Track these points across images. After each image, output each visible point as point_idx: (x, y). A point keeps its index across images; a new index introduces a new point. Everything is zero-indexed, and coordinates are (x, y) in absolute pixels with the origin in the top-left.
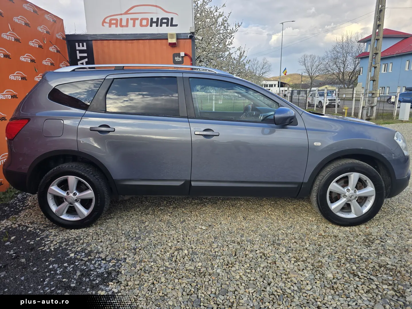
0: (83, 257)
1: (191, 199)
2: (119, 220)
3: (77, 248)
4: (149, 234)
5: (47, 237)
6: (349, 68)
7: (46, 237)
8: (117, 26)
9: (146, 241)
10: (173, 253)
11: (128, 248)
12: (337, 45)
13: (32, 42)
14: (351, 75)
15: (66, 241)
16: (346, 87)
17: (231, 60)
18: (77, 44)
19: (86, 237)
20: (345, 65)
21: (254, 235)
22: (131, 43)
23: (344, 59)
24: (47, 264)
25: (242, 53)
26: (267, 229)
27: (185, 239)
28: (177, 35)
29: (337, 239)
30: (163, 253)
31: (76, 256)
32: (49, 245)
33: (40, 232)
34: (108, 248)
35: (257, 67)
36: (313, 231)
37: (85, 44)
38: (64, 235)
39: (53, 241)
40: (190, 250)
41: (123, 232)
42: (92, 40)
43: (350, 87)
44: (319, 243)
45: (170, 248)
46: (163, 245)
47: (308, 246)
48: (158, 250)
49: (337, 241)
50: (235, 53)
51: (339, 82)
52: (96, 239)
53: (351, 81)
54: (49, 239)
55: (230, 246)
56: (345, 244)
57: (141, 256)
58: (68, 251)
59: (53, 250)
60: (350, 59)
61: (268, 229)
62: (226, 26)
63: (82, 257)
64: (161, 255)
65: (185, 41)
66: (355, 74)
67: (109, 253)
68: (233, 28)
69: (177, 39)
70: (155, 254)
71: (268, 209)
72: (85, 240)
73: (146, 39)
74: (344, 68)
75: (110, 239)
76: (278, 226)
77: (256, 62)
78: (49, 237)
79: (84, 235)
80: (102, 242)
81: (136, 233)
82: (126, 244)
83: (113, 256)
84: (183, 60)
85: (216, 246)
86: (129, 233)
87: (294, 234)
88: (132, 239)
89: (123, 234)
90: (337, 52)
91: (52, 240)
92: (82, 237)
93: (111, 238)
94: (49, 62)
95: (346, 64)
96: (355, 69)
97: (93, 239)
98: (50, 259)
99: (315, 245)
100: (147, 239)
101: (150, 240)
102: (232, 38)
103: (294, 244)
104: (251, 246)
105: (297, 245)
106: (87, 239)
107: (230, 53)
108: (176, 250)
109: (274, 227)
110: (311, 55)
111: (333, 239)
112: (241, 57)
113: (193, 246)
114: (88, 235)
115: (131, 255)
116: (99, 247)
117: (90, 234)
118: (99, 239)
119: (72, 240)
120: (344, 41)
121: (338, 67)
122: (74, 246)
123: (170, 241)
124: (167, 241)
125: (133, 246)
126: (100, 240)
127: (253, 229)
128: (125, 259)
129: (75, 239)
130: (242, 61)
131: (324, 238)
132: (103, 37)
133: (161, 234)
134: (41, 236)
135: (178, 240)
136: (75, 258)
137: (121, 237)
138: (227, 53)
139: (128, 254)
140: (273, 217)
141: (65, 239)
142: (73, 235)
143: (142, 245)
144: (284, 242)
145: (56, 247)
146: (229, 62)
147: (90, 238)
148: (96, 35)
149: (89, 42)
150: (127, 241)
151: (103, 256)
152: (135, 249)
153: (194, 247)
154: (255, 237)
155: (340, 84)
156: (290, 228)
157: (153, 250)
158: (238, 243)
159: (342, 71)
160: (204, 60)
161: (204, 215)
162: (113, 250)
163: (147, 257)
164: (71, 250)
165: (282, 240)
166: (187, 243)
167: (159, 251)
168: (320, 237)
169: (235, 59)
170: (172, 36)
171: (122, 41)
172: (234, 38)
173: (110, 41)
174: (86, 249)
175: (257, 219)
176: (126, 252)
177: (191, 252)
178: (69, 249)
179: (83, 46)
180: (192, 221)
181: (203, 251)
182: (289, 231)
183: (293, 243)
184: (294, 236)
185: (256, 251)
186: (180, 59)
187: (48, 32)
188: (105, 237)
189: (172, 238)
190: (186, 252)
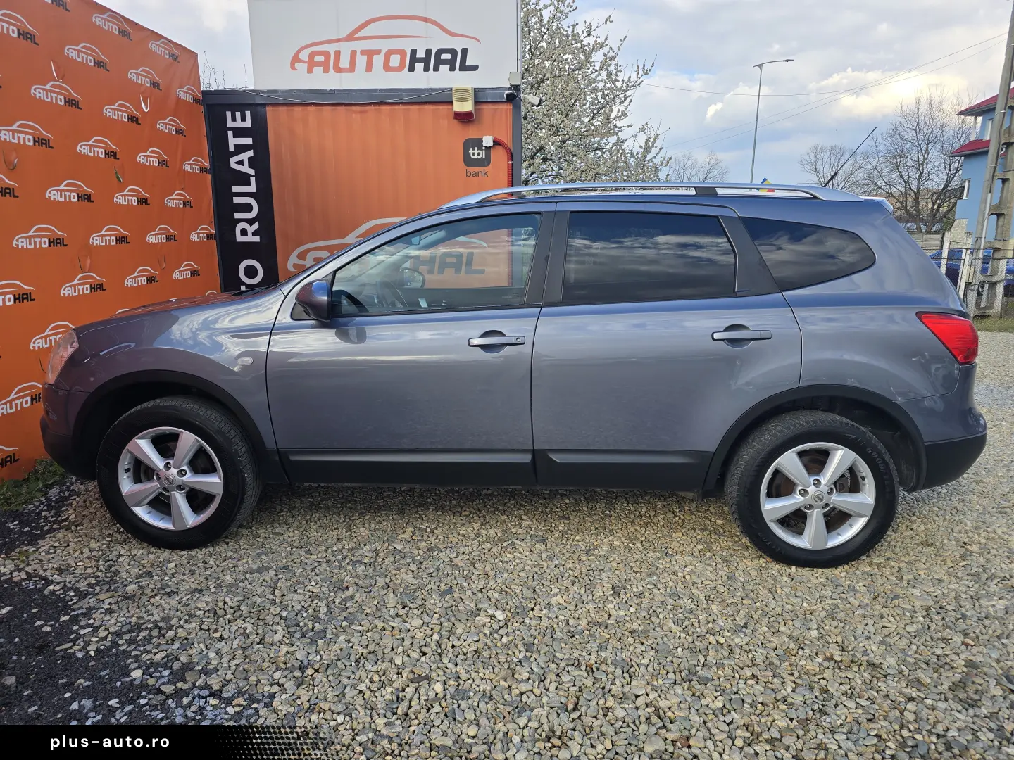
0: (163, 684)
1: (477, 526)
2: (280, 576)
3: (156, 654)
4: (351, 624)
5: (87, 615)
6: (933, 180)
7: (84, 615)
8: (326, 71)
9: (337, 645)
10: (403, 690)
11: (285, 663)
12: (903, 120)
13: (112, 109)
14: (937, 200)
15: (130, 631)
16: (924, 230)
17: (623, 158)
18: (229, 114)
19: (186, 622)
20: (921, 174)
21: (638, 645)
22: (361, 112)
23: (921, 158)
24: (68, 695)
25: (652, 140)
26: (675, 628)
27: (443, 647)
28: (477, 92)
29: (878, 675)
30: (374, 687)
31: (145, 676)
32: (86, 639)
33: (75, 599)
34: (234, 658)
35: (692, 174)
36: (808, 645)
37: (248, 114)
38: (132, 612)
39: (100, 626)
40: (452, 682)
41: (284, 614)
42: (265, 105)
43: (934, 229)
44: (823, 682)
45: (398, 674)
46: (379, 663)
47: (789, 690)
48: (364, 674)
49: (878, 679)
50: (633, 139)
51: (905, 215)
52: (209, 630)
53: (938, 215)
54: (91, 622)
55: (566, 678)
56: (900, 693)
57: (316, 691)
58: (129, 661)
59: (92, 653)
60: (935, 157)
61: (680, 629)
62: (614, 72)
63: (160, 682)
64: (368, 693)
65: (495, 107)
66: (950, 194)
67: (233, 674)
68: (630, 77)
69: (477, 103)
70: (354, 686)
71: (685, 567)
72: (180, 630)
73: (399, 104)
74: (918, 180)
75: (244, 632)
76: (709, 622)
77: (690, 162)
78: (94, 616)
79: (182, 615)
80: (223, 639)
81: (316, 619)
82: (284, 649)
83: (241, 685)
84: (488, 155)
85: (526, 675)
86: (299, 617)
87: (750, 650)
88: (303, 635)
89: (281, 618)
90: (903, 139)
91: (96, 625)
92: (174, 622)
93: (249, 628)
94: (154, 157)
95: (925, 171)
96: (948, 183)
97: (201, 629)
98: (79, 682)
99: (812, 689)
100: (342, 638)
101: (349, 642)
102: (626, 103)
103: (750, 682)
104: (625, 682)
105: (758, 686)
106: (187, 626)
107: (619, 138)
108: (411, 681)
109: (697, 625)
110: (834, 146)
111: (865, 674)
112: (647, 149)
113: (462, 671)
114: (192, 616)
115: (289, 685)
116: (212, 655)
117: (199, 613)
118: (216, 631)
119: (147, 629)
120: (921, 111)
121: (902, 177)
122: (149, 647)
123: (400, 649)
124: (393, 650)
125: (300, 658)
126: (218, 635)
127: (635, 626)
128: (272, 696)
129: (156, 626)
130: (651, 160)
131: (839, 668)
132: (292, 96)
133: (380, 625)
134: (74, 610)
135: (424, 649)
136: (143, 685)
137: (275, 627)
138: (613, 140)
139: (281, 681)
140: (696, 592)
141: (130, 623)
142: (152, 614)
143: (324, 657)
144: (720, 672)
145: (102, 647)
146: (617, 161)
147: (194, 625)
148: (275, 92)
149: (259, 108)
150: (287, 641)
151: (215, 682)
152: (302, 668)
153: (464, 676)
154: (639, 650)
155: (907, 222)
156: (741, 631)
157: (350, 674)
158: (590, 670)
159: (914, 188)
160: (554, 158)
161: (506, 574)
162: (246, 666)
163: (330, 695)
164: (137, 658)
165: (715, 668)
166: (445, 660)
167: (367, 681)
168: (826, 664)
169: (632, 156)
170: (463, 94)
171: (339, 108)
172: (631, 101)
173: (310, 108)
174: (177, 659)
175: (652, 596)
176: (277, 675)
177: (452, 690)
178: (134, 653)
179: (243, 119)
180: (469, 593)
181: (489, 688)
182: (737, 640)
183: (746, 679)
184: (751, 656)
185: (637, 696)
186: (483, 154)
187: (154, 84)
188: (233, 624)
189: (407, 642)
190: (438, 687)
